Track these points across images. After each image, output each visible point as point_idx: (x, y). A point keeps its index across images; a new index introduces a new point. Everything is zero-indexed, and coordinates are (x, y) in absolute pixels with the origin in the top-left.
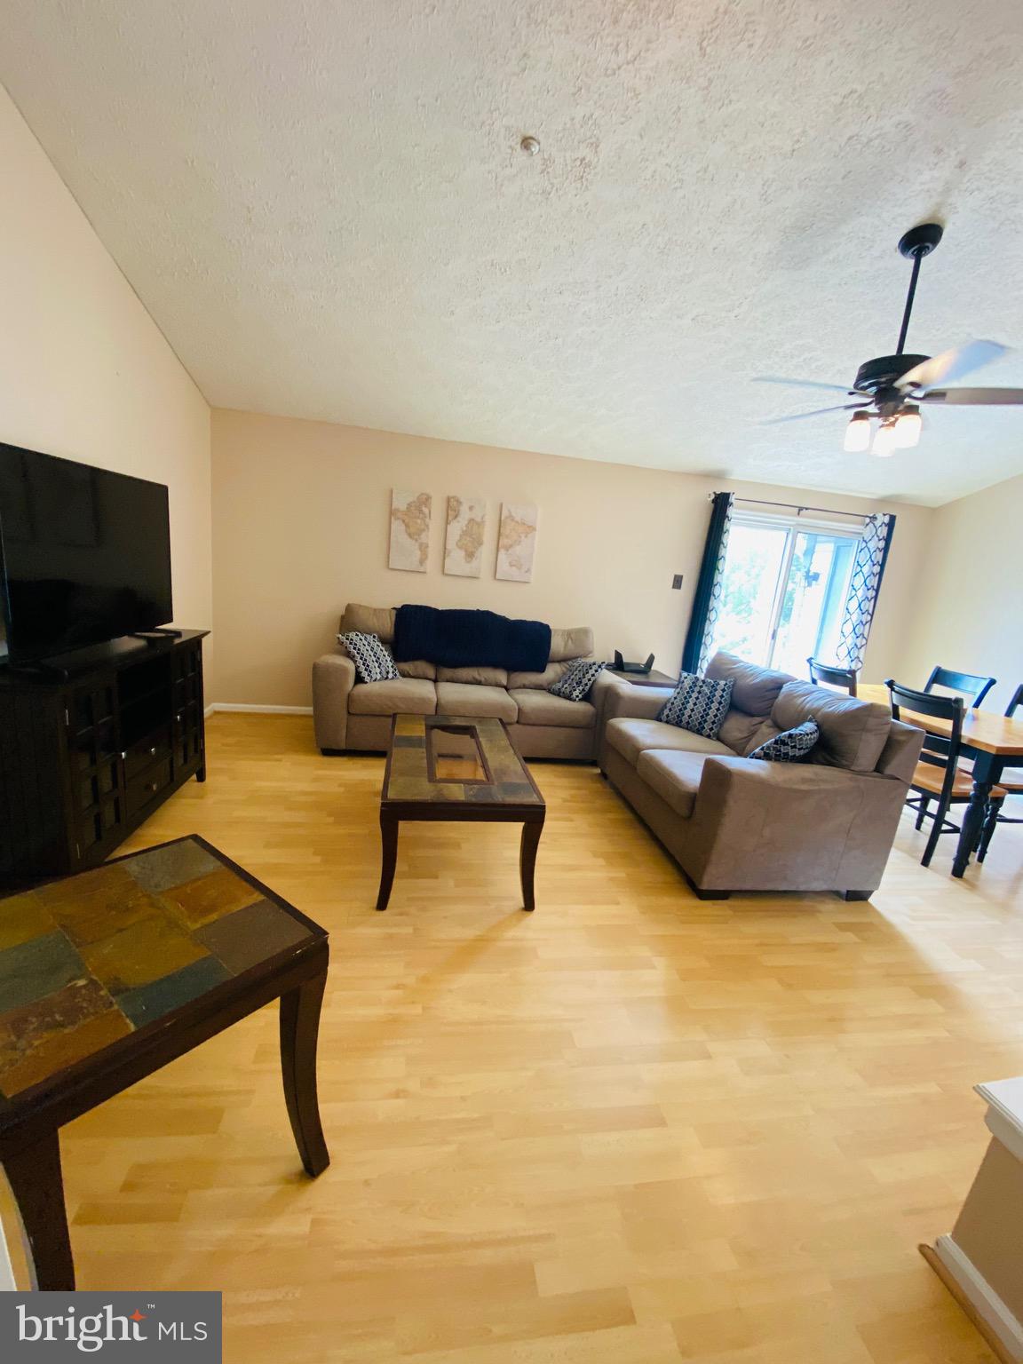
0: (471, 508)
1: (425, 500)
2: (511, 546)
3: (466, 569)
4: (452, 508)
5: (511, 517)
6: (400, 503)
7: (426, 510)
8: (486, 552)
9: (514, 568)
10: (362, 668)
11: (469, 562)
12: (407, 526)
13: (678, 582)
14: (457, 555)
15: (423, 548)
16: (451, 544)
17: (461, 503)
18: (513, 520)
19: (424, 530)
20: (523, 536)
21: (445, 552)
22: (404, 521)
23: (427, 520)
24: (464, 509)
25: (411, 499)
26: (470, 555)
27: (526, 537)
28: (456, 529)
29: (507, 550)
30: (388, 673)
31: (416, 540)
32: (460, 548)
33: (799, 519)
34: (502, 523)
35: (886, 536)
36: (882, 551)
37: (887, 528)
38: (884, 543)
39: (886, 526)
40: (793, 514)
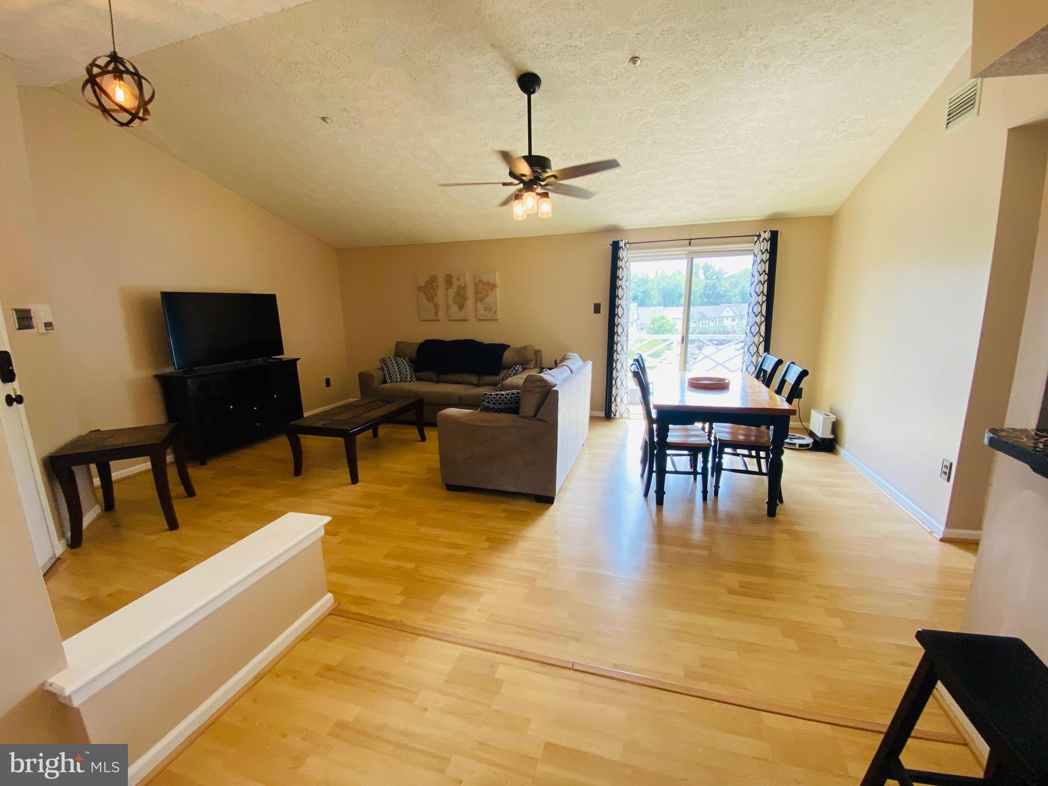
0: (458, 279)
1: (433, 279)
2: (483, 298)
3: (460, 315)
4: (449, 280)
5: (481, 281)
6: (422, 283)
7: (434, 284)
8: (470, 303)
9: (487, 312)
10: (387, 376)
11: (460, 311)
12: (426, 294)
13: (597, 309)
14: (455, 308)
15: (436, 306)
16: (451, 302)
17: (452, 277)
18: (482, 283)
19: (435, 296)
20: (489, 291)
21: (448, 308)
22: (425, 293)
23: (436, 290)
24: (455, 280)
25: (426, 280)
26: (461, 307)
27: (491, 291)
28: (452, 292)
29: (481, 301)
30: (407, 378)
31: (432, 302)
32: (456, 304)
33: (690, 248)
34: (477, 286)
35: (769, 249)
36: (768, 262)
37: (769, 242)
38: (768, 255)
39: (768, 241)
40: (685, 246)
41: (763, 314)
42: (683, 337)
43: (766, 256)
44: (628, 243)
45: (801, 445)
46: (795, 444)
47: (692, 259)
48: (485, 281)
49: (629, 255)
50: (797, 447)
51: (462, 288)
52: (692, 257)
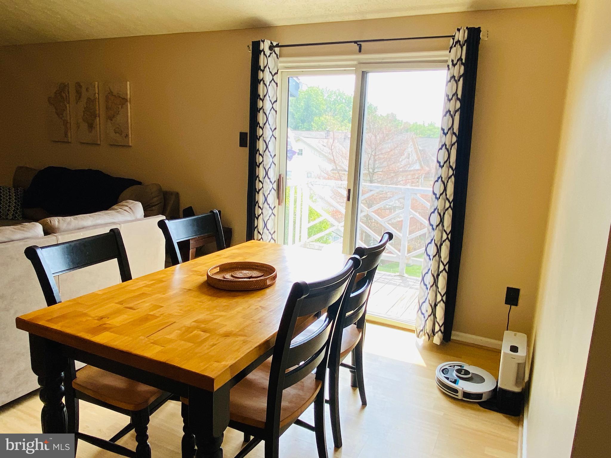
0: (88, 89)
1: (63, 88)
2: (114, 116)
3: (90, 137)
4: (78, 90)
6: (52, 92)
7: (64, 95)
8: (100, 122)
9: (118, 134)
11: (90, 132)
12: (56, 108)
13: (243, 140)
14: (84, 127)
15: (66, 123)
16: (80, 120)
17: (82, 86)
18: (113, 95)
19: (64, 111)
20: (120, 107)
21: (78, 127)
22: (54, 106)
23: (66, 103)
24: (84, 90)
25: (56, 89)
26: (91, 126)
27: (122, 107)
28: (82, 106)
29: (112, 120)
31: (61, 118)
32: (85, 121)
33: (362, 57)
34: (107, 99)
35: (464, 57)
36: (461, 79)
37: (465, 48)
38: (462, 68)
39: (464, 45)
40: (352, 53)
41: (451, 164)
42: (349, 191)
43: (459, 70)
44: (277, 46)
45: (467, 395)
46: (456, 391)
47: (364, 74)
48: (115, 93)
49: (280, 65)
50: (460, 396)
51: (91, 101)
52: (364, 70)
